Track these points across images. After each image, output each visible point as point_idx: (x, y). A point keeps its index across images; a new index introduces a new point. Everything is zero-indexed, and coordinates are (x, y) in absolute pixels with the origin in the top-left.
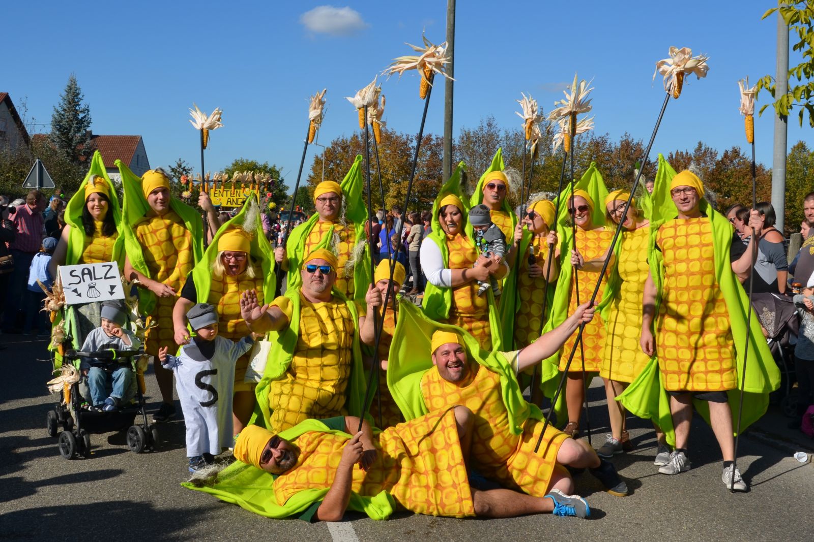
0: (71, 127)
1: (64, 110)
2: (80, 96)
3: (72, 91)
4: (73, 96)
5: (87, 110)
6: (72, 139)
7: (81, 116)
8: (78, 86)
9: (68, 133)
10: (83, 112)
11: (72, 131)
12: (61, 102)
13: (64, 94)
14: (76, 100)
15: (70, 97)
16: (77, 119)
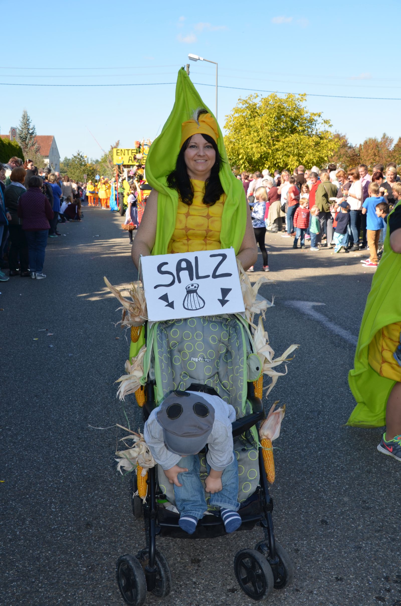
0: (27, 137)
1: (22, 128)
2: (30, 121)
3: (26, 118)
4: (26, 121)
5: (34, 128)
6: (27, 145)
7: (31, 131)
8: (28, 115)
9: (25, 141)
10: (32, 129)
11: (27, 140)
12: (20, 124)
13: (21, 119)
14: (28, 123)
15: (25, 121)
16: (28, 133)
